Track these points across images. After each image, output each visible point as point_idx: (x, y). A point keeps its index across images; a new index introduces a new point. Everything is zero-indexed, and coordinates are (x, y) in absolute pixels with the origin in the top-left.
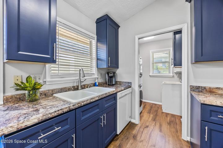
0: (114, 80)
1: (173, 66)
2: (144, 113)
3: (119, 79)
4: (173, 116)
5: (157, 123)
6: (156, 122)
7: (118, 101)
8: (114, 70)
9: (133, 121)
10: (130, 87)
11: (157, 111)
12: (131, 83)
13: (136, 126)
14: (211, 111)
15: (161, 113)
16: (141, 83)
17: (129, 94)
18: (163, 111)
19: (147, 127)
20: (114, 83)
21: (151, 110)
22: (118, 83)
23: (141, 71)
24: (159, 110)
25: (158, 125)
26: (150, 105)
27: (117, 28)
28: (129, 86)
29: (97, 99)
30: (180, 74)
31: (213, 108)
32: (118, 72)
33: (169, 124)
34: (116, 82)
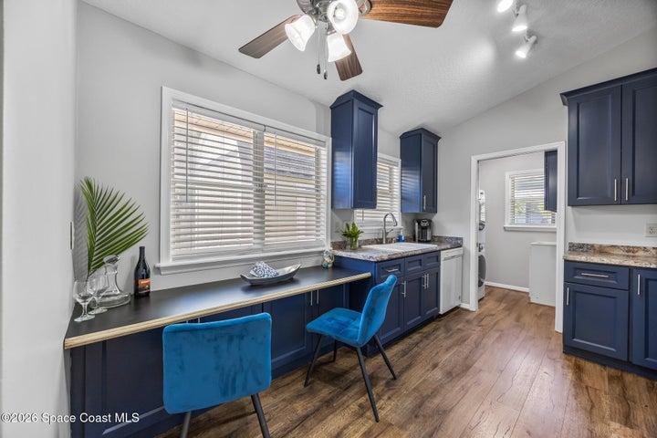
0: (429, 233)
2: (487, 301)
3: (437, 233)
6: (511, 313)
7: (442, 263)
8: (428, 216)
9: (464, 306)
10: (461, 246)
12: (461, 239)
15: (527, 303)
16: (483, 241)
17: (458, 256)
18: (532, 301)
20: (429, 238)
22: (436, 239)
23: (483, 219)
27: (434, 142)
28: (457, 243)
29: (420, 252)
31: (578, 265)
32: (436, 218)
34: (433, 237)
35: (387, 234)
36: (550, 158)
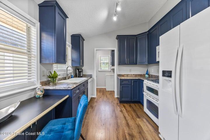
0: (82, 73)
1: (111, 66)
4: (111, 91)
7: (88, 84)
9: (93, 97)
12: (92, 75)
13: (95, 99)
14: (122, 81)
17: (92, 81)
19: (101, 97)
20: (82, 75)
24: (105, 90)
25: (105, 96)
27: (83, 41)
28: (91, 76)
29: (84, 81)
30: (113, 70)
31: (123, 80)
32: (84, 68)
33: (110, 94)
34: (83, 75)
35: (68, 75)
36: (113, 52)
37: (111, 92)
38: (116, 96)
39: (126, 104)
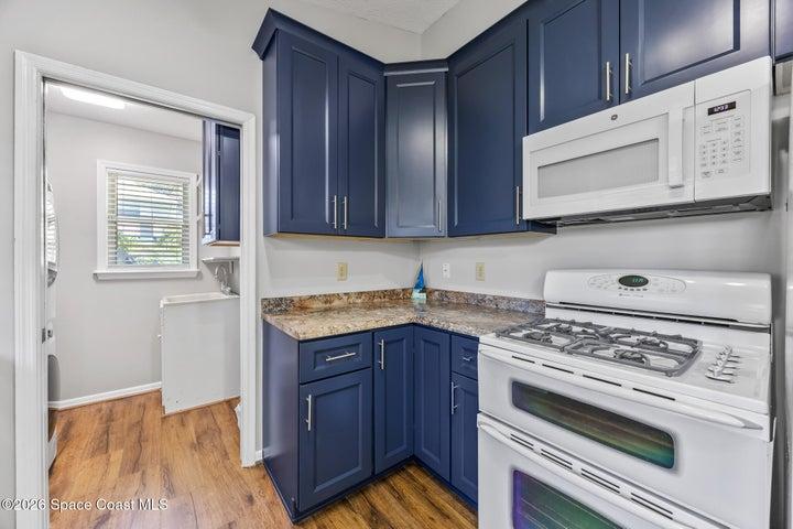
2: (67, 466)
4: (205, 411)
5: (149, 471)
6: (144, 473)
11: (140, 423)
15: (158, 422)
18: (169, 411)
21: (107, 432)
24: (149, 417)
25: (154, 475)
26: (100, 410)
33: (197, 445)
37: (205, 421)
38: (252, 451)
39: (343, 509)
